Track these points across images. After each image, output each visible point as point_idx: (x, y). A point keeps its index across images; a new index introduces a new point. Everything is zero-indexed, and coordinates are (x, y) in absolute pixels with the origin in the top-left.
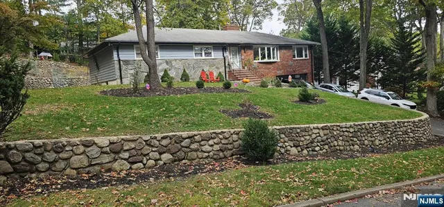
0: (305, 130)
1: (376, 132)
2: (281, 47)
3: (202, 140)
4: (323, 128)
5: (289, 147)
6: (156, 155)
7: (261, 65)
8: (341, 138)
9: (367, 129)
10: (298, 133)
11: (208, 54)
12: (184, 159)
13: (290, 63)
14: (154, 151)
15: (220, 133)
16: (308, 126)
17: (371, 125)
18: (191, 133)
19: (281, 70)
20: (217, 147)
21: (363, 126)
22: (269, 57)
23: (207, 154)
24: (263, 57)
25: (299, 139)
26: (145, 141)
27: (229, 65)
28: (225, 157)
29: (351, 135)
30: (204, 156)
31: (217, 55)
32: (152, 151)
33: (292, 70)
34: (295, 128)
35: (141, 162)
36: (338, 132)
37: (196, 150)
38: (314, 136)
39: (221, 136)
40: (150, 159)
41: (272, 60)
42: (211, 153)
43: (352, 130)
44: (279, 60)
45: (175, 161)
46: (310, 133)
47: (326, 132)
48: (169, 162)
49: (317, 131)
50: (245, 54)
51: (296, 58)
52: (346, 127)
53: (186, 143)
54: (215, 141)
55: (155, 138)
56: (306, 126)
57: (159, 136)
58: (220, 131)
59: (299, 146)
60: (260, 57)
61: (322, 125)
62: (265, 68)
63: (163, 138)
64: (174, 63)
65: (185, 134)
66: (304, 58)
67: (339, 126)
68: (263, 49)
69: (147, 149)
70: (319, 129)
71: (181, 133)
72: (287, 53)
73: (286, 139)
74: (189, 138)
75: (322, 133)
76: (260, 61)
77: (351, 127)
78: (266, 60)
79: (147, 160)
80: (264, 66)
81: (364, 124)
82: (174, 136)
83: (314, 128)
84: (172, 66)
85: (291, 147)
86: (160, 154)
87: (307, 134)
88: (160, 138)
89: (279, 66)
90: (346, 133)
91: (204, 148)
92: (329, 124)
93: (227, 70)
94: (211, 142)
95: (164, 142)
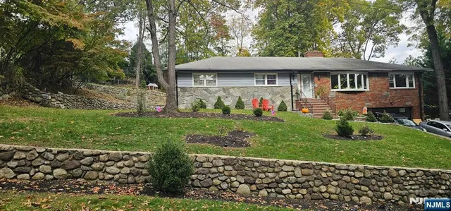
0: (268, 165)
1: (411, 182)
2: (371, 74)
3: (109, 160)
4: (302, 167)
5: (236, 184)
6: (48, 169)
7: (341, 94)
8: (334, 183)
9: (392, 177)
10: (256, 167)
11: (271, 81)
12: (80, 177)
13: (385, 93)
14: (47, 164)
15: (135, 155)
16: (275, 160)
17: (402, 173)
18: (96, 151)
19: (370, 101)
20: (127, 170)
21: (385, 172)
22: (352, 85)
23: (110, 176)
24: (344, 85)
25: (255, 175)
26: (38, 153)
27: (297, 93)
28: (135, 182)
29: (355, 181)
30: (106, 178)
31: (282, 83)
32: (44, 164)
33: (387, 102)
34: (252, 161)
35: (28, 173)
36: (330, 174)
37: (99, 170)
38: (282, 174)
39: (135, 159)
40: (39, 171)
41: (356, 89)
42: (117, 176)
43: (358, 175)
44: (368, 89)
45: (68, 178)
46: (276, 170)
47: (306, 171)
48: (61, 177)
49: (291, 168)
50: (319, 82)
51: (395, 87)
52: (348, 170)
53: (86, 161)
54: (126, 163)
55: (51, 151)
56: (271, 160)
57: (55, 150)
58: (135, 153)
59: (254, 183)
60: (340, 85)
61: (301, 162)
62: (347, 99)
63: (59, 152)
64: (231, 91)
65: (87, 151)
66: (408, 87)
67: (334, 166)
68: (343, 77)
69: (39, 161)
70: (294, 166)
71: (83, 150)
72: (379, 81)
73: (234, 172)
74: (92, 155)
75: (298, 172)
76: (340, 89)
77: (357, 169)
78: (348, 89)
79: (36, 172)
80: (346, 96)
81: (387, 169)
82: (74, 152)
83: (285, 164)
84: (229, 94)
85: (241, 183)
86: (54, 168)
87: (270, 170)
88: (56, 152)
89: (368, 96)
90: (346, 178)
91: (108, 169)
92: (314, 163)
93: (295, 99)
94: (120, 164)
95: (60, 157)
